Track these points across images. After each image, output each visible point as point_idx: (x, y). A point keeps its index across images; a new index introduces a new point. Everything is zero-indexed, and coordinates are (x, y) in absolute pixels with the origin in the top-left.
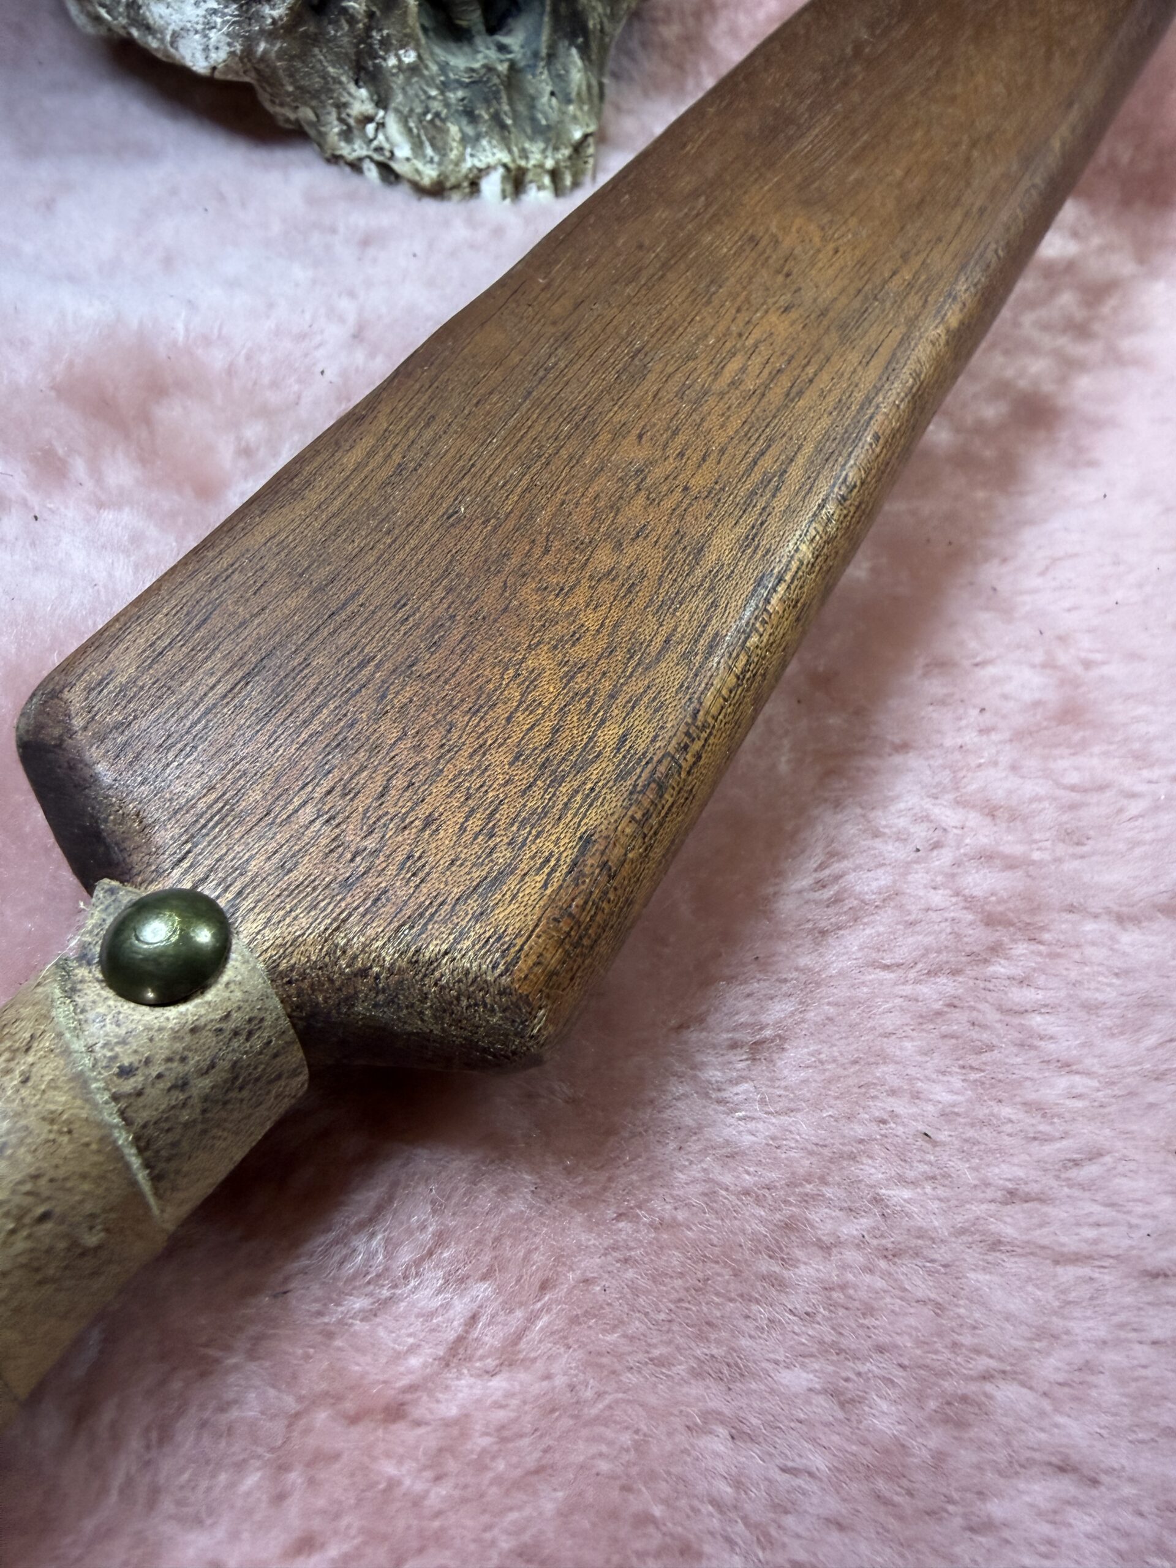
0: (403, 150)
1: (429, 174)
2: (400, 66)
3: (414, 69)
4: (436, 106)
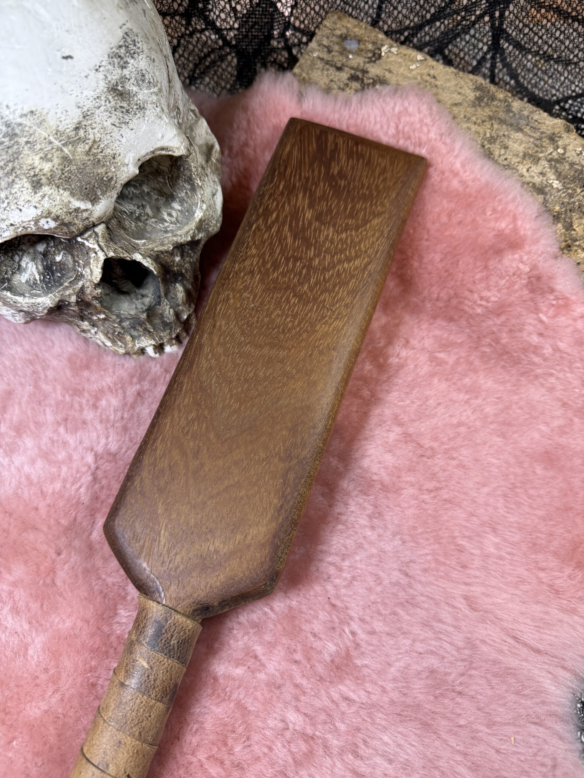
0: (109, 344)
1: (122, 351)
2: (99, 319)
3: (104, 319)
4: (118, 330)
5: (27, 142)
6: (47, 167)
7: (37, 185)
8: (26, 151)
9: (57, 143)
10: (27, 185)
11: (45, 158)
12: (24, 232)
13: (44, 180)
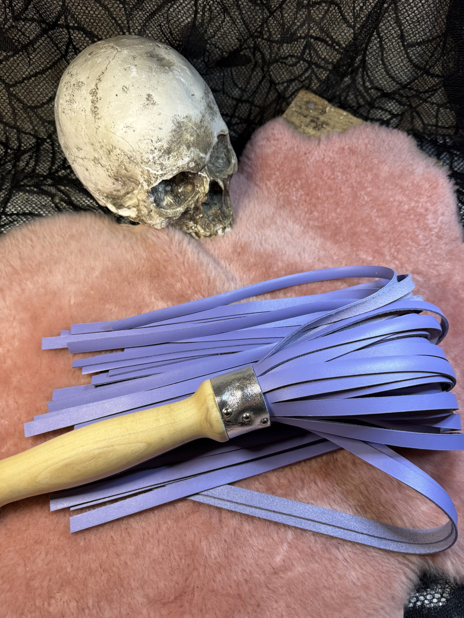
0: (202, 231)
1: (208, 234)
2: (200, 218)
3: (202, 217)
4: (207, 222)
5: (185, 129)
6: (192, 139)
7: (188, 147)
8: (185, 133)
9: (195, 128)
10: (185, 148)
11: (191, 135)
12: (182, 171)
13: (191, 145)
